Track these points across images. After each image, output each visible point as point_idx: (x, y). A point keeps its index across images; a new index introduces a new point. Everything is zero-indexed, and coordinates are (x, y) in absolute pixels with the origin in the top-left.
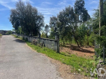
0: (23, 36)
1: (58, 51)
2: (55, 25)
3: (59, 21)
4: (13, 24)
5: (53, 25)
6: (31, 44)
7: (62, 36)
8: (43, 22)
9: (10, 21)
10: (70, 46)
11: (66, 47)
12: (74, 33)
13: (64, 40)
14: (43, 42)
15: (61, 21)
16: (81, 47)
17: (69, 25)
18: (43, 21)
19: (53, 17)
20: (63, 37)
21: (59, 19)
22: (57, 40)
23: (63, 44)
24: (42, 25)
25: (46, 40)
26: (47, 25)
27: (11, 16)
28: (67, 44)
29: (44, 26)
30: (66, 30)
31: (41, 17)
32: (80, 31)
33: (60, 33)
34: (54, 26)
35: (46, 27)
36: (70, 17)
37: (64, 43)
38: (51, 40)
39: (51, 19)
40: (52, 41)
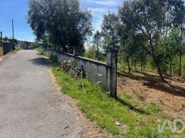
0: (51, 52)
1: (114, 92)
2: (112, 30)
3: (122, 23)
4: (33, 29)
5: (109, 31)
6: (58, 70)
7: (127, 55)
8: (90, 26)
9: (28, 23)
10: (142, 75)
11: (133, 77)
12: (153, 50)
13: (130, 63)
14: (82, 66)
15: (125, 22)
16: (166, 80)
17: (143, 31)
18: (90, 24)
19: (110, 15)
20: (128, 57)
21: (122, 18)
22: (112, 64)
23: (127, 71)
24: (88, 31)
25: (88, 62)
26: (98, 32)
27: (29, 13)
28: (137, 72)
29: (92, 34)
30: (135, 42)
31: (87, 16)
32: (167, 45)
33: (122, 48)
34: (110, 33)
35: (96, 36)
36: (146, 12)
37: (130, 69)
38: (98, 64)
39: (106, 19)
40: (100, 67)
